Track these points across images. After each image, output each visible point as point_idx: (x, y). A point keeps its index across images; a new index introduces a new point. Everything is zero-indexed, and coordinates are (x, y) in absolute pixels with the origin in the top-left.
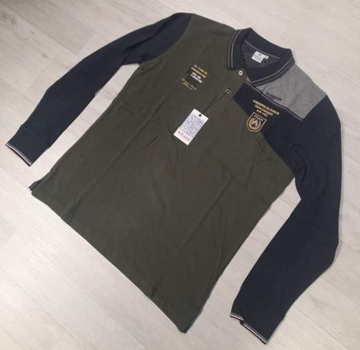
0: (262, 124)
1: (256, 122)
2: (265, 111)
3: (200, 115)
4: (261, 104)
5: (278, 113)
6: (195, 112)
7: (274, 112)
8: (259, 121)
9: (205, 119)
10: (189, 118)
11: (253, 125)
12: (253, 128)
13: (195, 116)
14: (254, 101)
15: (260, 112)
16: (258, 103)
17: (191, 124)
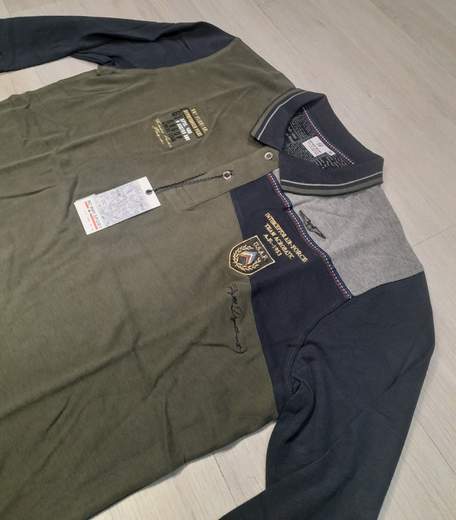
0: (261, 264)
1: (252, 255)
2: (281, 244)
3: (149, 192)
4: (278, 227)
5: (305, 260)
6: (144, 183)
7: (299, 253)
8: (258, 256)
9: (153, 201)
10: (125, 188)
11: (242, 260)
12: (239, 265)
13: (138, 189)
14: (268, 216)
15: (270, 240)
16: (274, 223)
17: (121, 198)
